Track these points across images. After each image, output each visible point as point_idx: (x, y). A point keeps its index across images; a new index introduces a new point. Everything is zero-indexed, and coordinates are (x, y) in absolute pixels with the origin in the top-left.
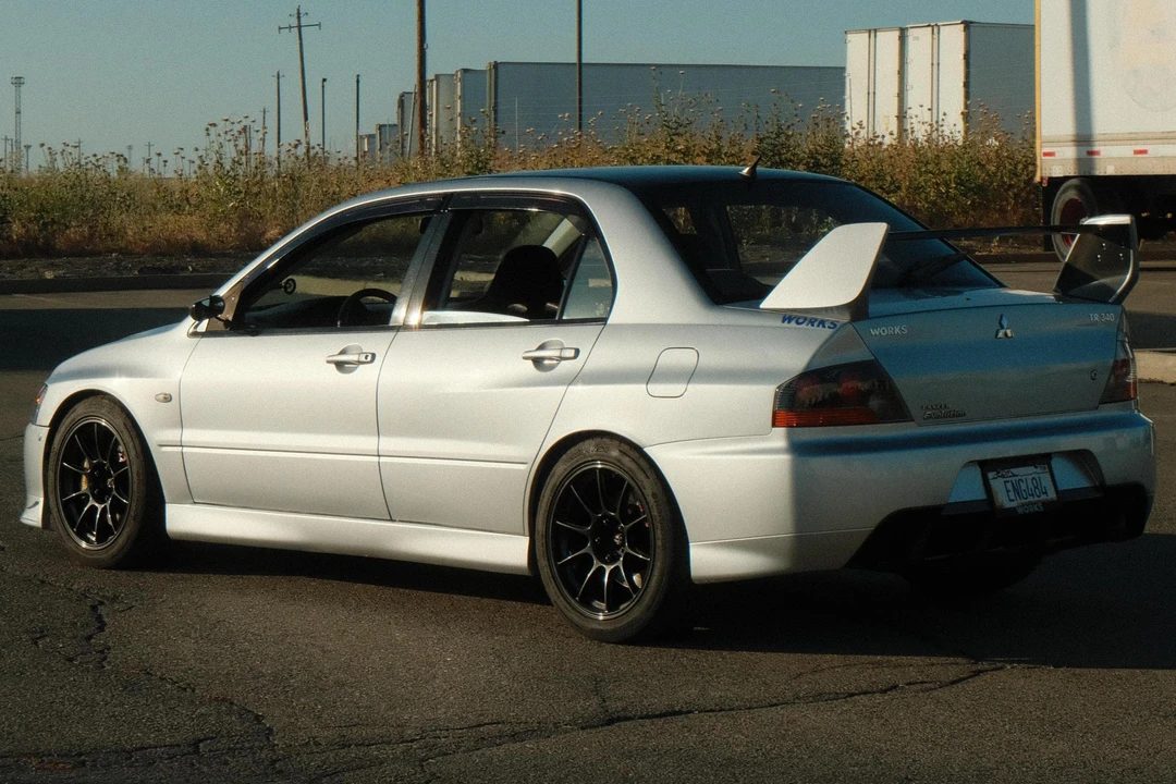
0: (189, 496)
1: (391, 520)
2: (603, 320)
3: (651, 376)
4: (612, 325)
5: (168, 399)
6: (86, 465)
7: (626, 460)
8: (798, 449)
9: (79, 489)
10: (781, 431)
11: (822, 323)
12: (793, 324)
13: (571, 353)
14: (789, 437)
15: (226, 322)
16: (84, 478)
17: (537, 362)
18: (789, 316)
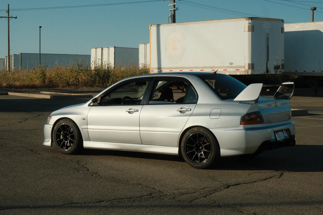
0: (89, 139)
1: (142, 144)
2: (196, 103)
3: (210, 114)
4: (199, 104)
5: (84, 119)
6: (62, 133)
7: (205, 132)
8: (246, 129)
9: (60, 138)
10: (242, 126)
11: (249, 103)
12: (242, 104)
13: (190, 110)
14: (244, 127)
15: (98, 103)
16: (61, 135)
17: (180, 112)
18: (241, 102)
